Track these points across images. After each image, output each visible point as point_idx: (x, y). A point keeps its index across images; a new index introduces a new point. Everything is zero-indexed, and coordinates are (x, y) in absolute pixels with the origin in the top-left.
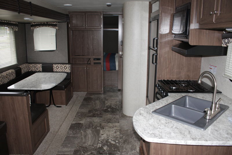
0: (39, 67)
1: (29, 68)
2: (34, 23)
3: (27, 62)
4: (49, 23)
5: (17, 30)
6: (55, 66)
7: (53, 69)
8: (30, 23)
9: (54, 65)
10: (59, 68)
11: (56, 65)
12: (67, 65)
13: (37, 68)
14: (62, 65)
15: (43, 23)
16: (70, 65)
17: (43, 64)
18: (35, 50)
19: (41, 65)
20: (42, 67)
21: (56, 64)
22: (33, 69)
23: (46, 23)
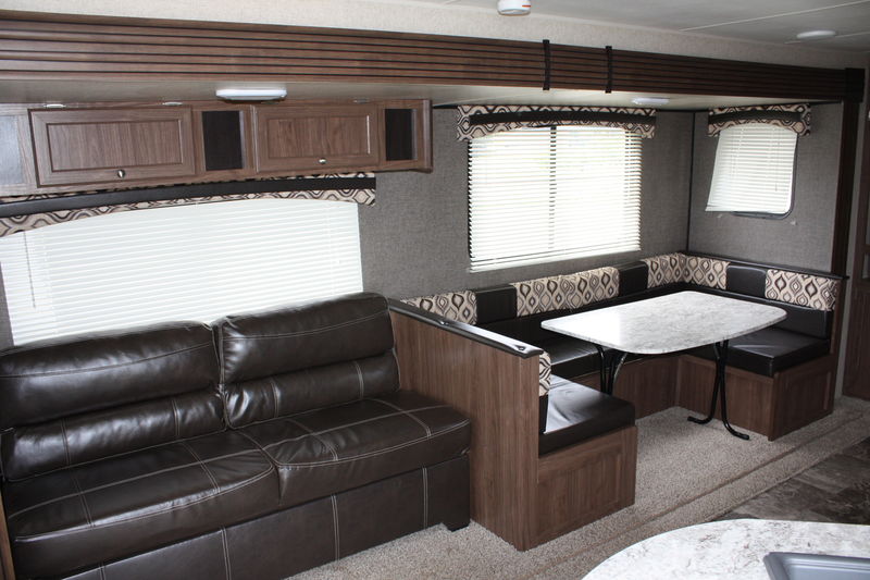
0: (718, 271)
1: (686, 269)
2: (721, 109)
3: (687, 247)
4: (770, 108)
5: (649, 135)
6: (772, 276)
7: (763, 287)
8: (707, 110)
9: (769, 271)
10: (787, 289)
11: (778, 275)
12: (821, 280)
13: (711, 274)
14: (799, 276)
15: (749, 109)
16: (830, 282)
17: (733, 260)
18: (708, 209)
19: (725, 264)
20: (728, 271)
21: (780, 268)
22: (699, 275)
23: (759, 108)
